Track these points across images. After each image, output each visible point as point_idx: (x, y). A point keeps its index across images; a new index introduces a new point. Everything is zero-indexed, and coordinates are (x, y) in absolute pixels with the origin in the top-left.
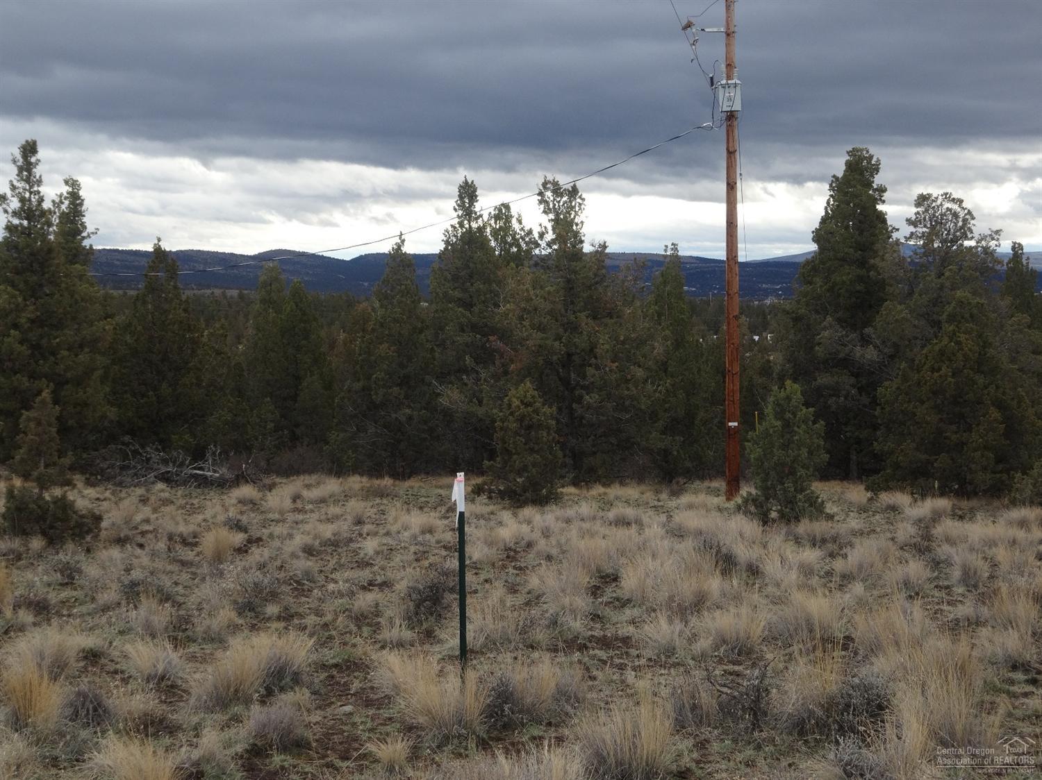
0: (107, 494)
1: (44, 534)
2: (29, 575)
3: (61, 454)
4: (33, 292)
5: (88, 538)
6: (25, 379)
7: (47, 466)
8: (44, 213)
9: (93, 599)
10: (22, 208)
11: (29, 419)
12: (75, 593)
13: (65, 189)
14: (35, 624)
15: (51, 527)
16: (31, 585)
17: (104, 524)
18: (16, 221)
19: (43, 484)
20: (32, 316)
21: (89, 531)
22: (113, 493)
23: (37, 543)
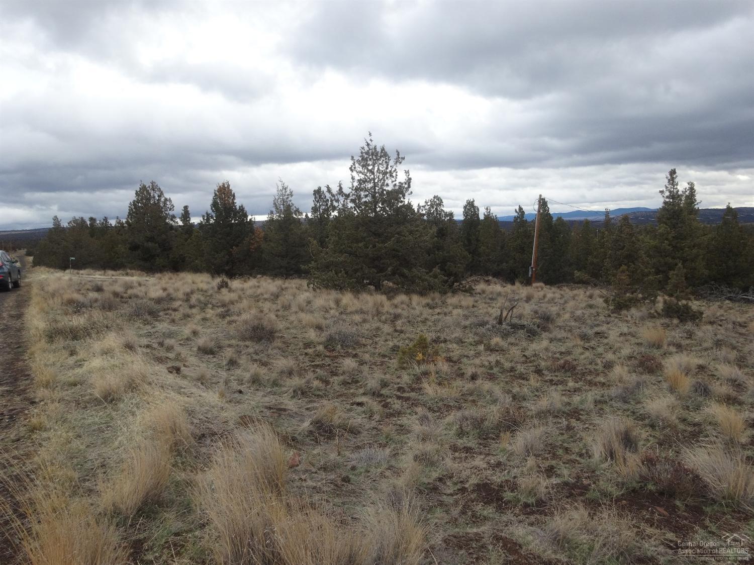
0: (704, 304)
1: (679, 318)
2: (673, 333)
3: (687, 288)
4: (674, 226)
5: (697, 321)
6: (670, 259)
7: (680, 292)
8: (679, 196)
9: (701, 345)
10: (670, 195)
11: (673, 274)
12: (692, 342)
13: (687, 186)
14: (677, 352)
15: (681, 316)
16: (675, 337)
17: (704, 316)
18: (668, 200)
19: (678, 298)
20: (673, 235)
21: (698, 318)
22: (707, 303)
23: (676, 321)
